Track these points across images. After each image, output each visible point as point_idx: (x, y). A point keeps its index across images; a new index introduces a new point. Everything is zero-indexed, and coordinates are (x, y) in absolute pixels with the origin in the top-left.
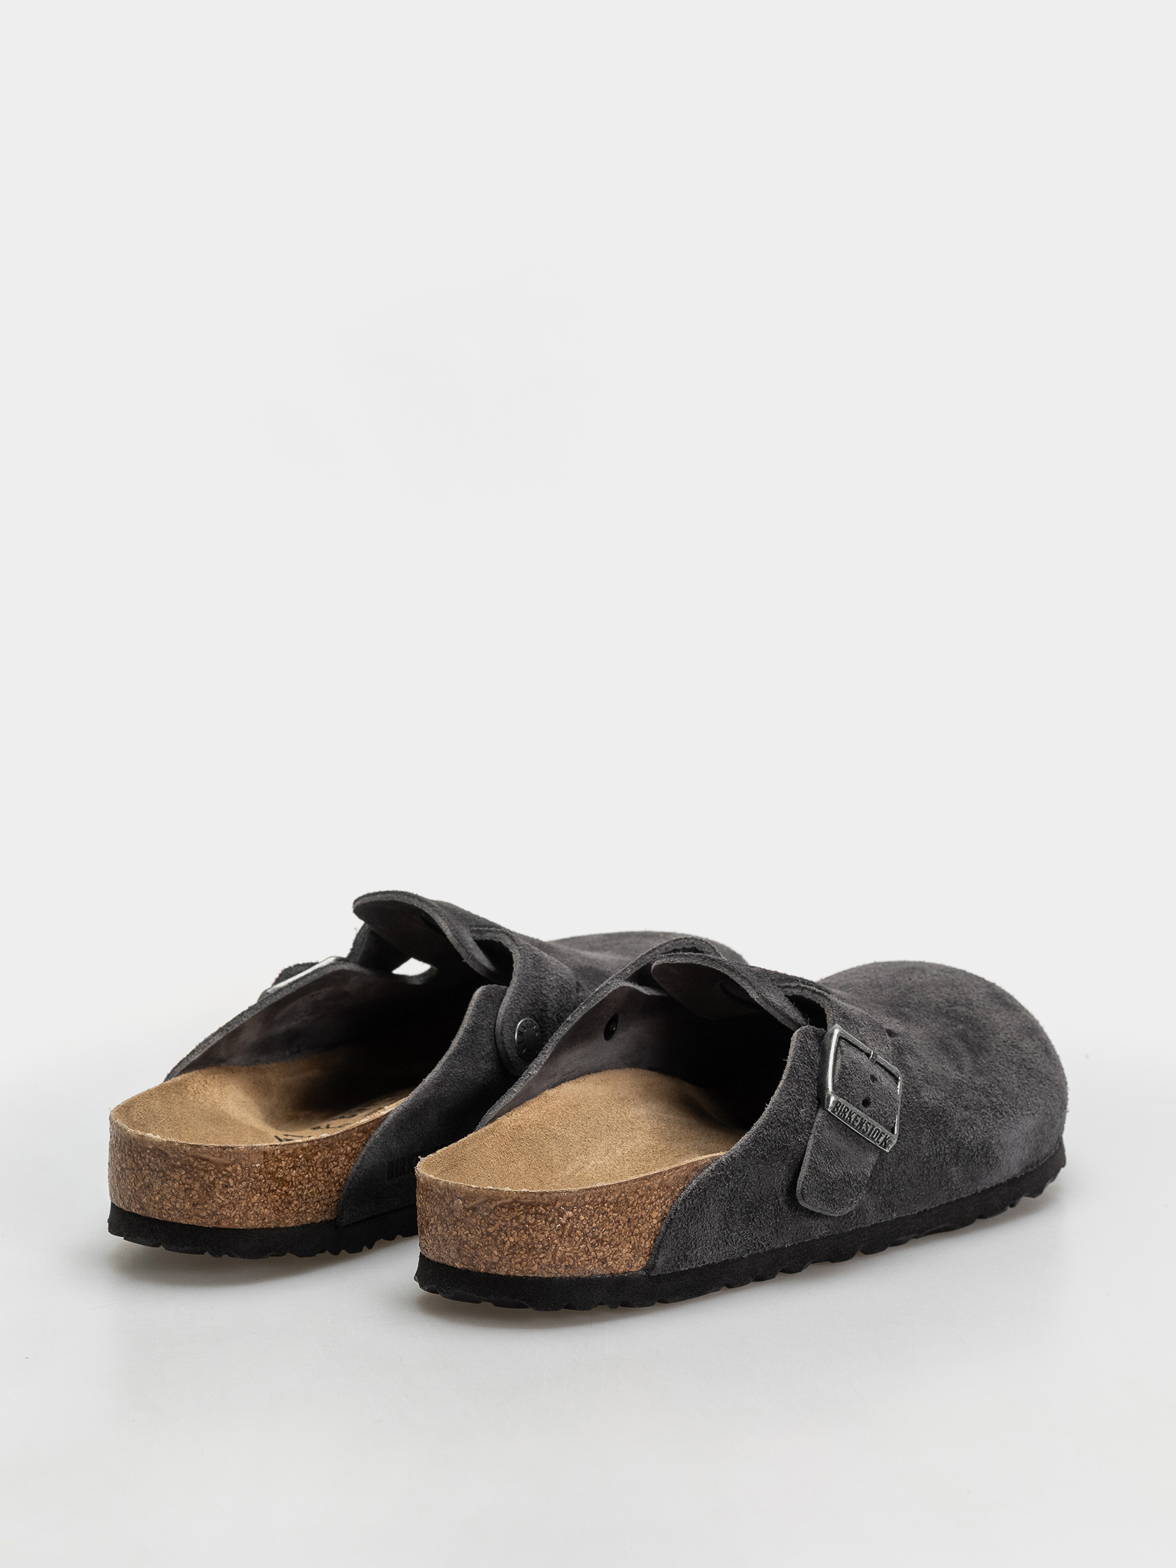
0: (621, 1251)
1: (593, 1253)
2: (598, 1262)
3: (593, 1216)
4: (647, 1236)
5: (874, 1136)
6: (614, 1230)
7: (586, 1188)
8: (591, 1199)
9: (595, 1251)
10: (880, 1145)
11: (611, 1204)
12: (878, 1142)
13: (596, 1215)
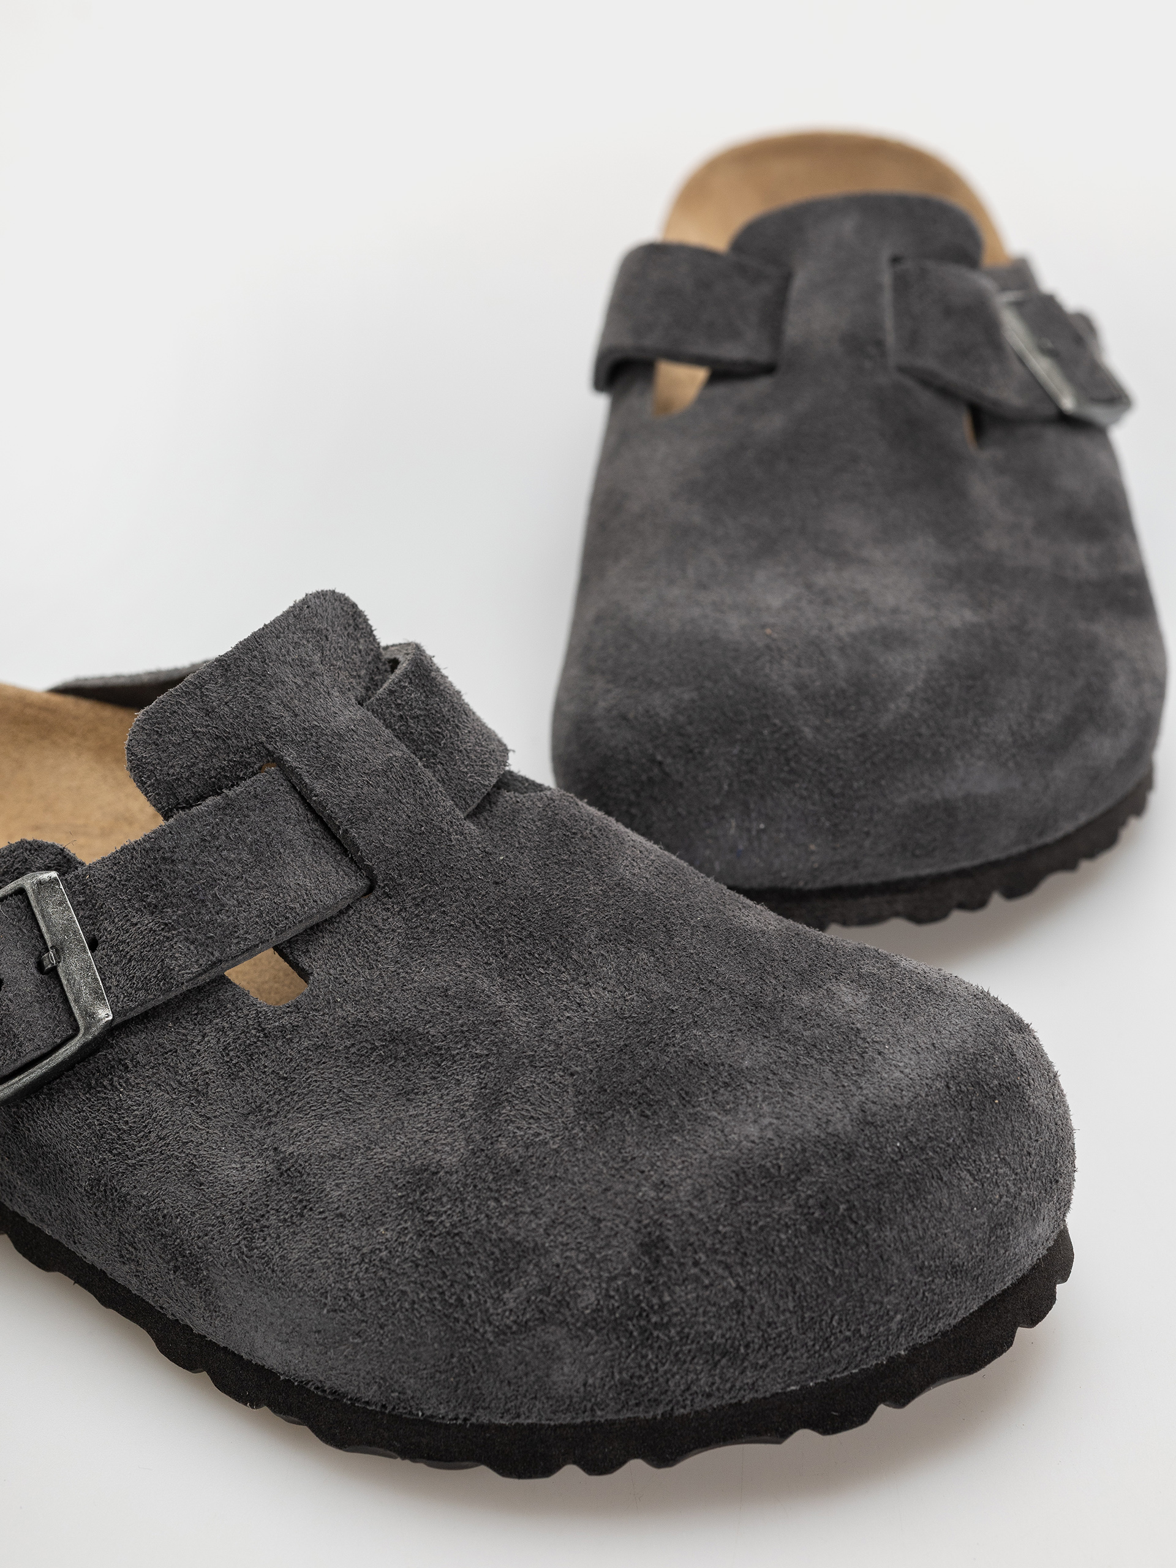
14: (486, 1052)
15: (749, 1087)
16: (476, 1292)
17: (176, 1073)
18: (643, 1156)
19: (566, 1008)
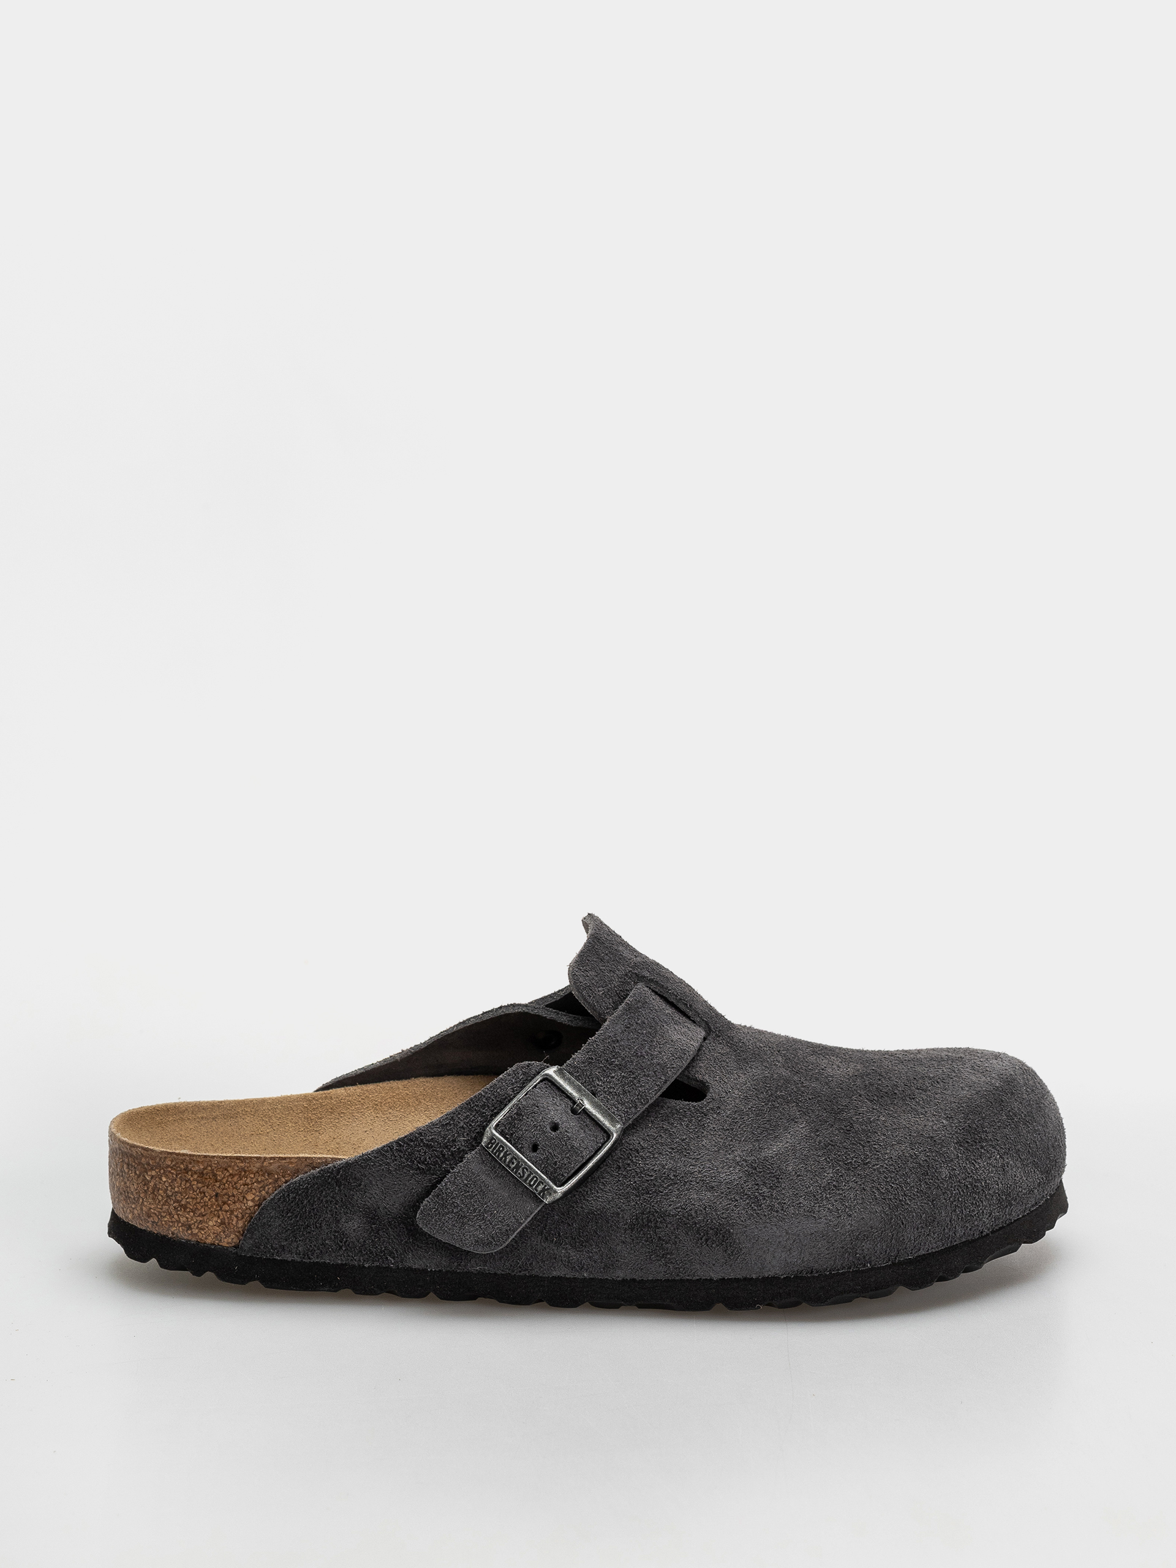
0: (207, 1223)
1: (176, 1216)
2: (181, 1226)
3: (176, 1180)
4: (240, 1216)
5: (532, 1183)
6: (198, 1201)
7: (169, 1151)
8: (173, 1163)
9: (178, 1215)
10: (539, 1194)
11: (195, 1173)
12: (536, 1189)
13: (178, 1179)
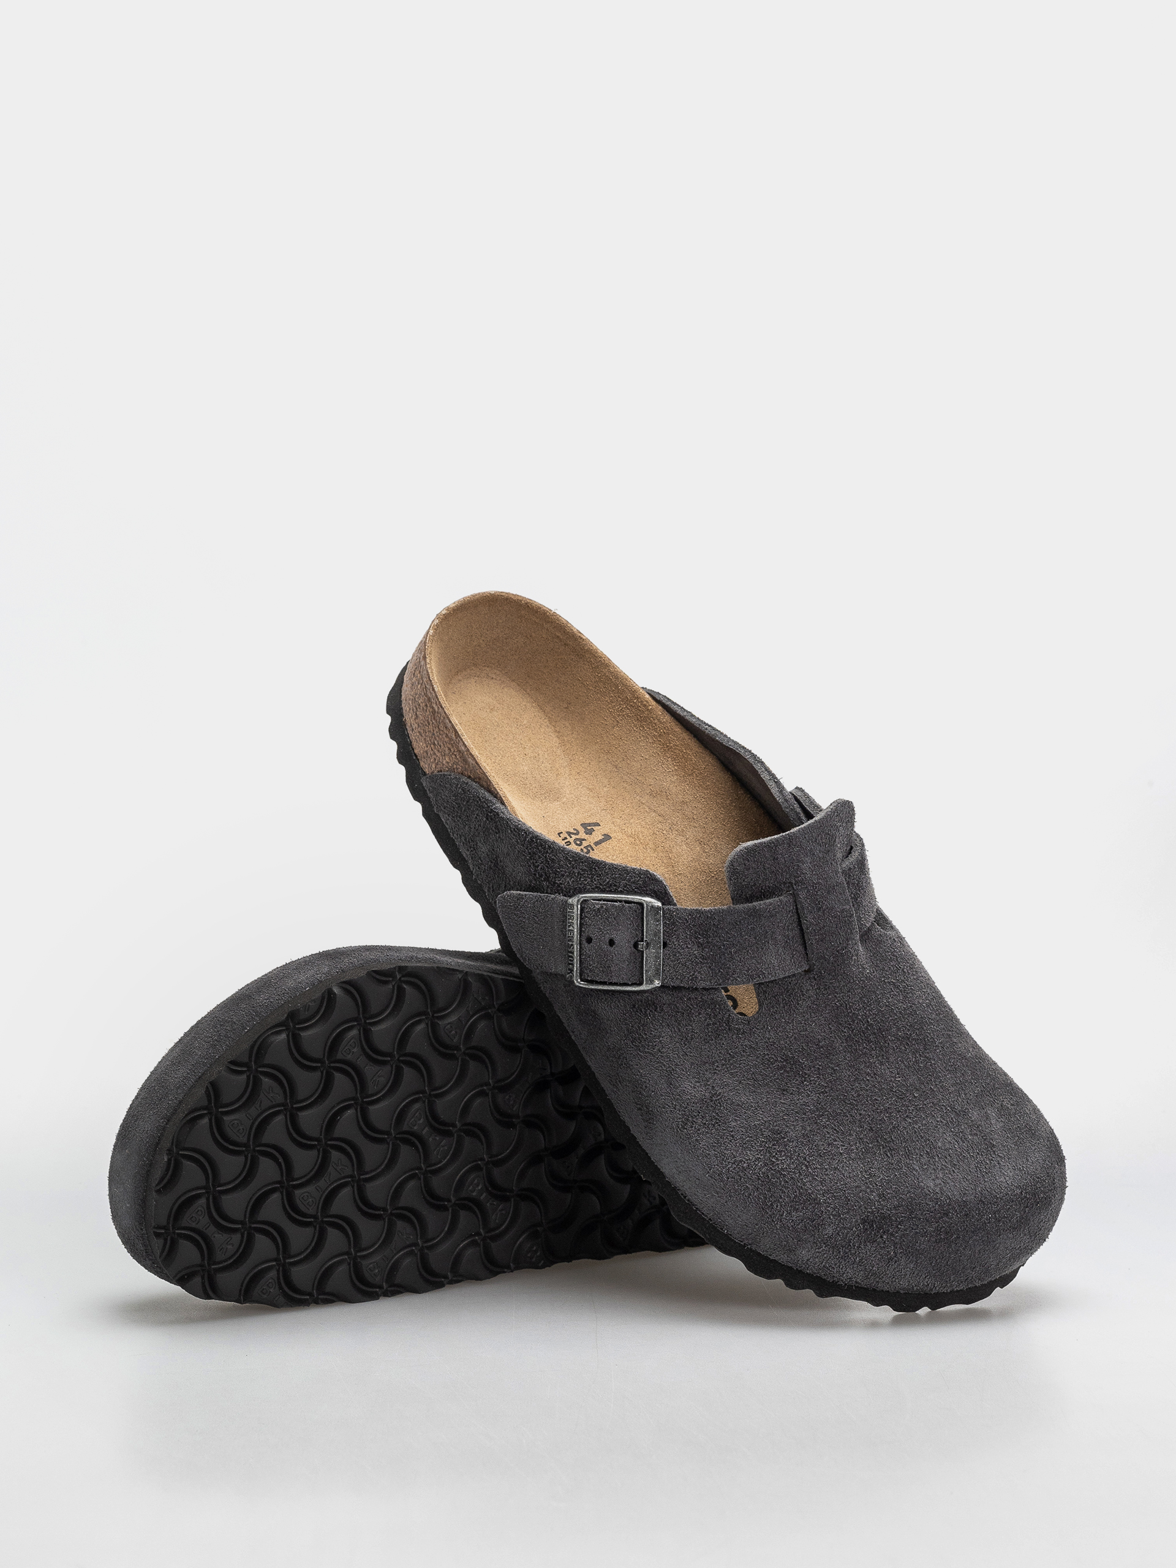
10: (569, 969)
12: (569, 965)
14: (826, 1085)
15: (937, 1160)
16: (781, 1205)
17: (679, 1024)
18: (880, 1177)
19: (868, 1074)
